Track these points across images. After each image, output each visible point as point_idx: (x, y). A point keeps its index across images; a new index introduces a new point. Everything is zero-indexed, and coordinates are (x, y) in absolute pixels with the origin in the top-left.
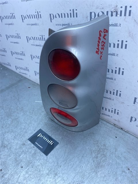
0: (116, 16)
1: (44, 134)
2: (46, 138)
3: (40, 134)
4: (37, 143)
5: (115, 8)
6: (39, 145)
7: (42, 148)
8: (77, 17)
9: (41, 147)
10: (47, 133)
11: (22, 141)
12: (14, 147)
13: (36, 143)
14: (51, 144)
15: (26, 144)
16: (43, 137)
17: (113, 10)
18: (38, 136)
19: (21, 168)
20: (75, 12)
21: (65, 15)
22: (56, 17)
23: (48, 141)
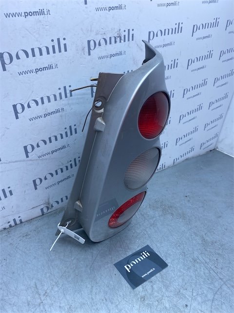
0: (120, 42)
1: (128, 260)
2: (136, 260)
3: (125, 267)
4: (144, 275)
5: (118, 33)
6: (149, 272)
7: (154, 269)
8: (66, 50)
9: (152, 270)
10: (125, 256)
11: (134, 300)
13: (143, 277)
14: (149, 255)
15: (142, 294)
16: (133, 263)
17: (116, 35)
18: (129, 271)
19: (189, 308)
20: (62, 42)
21: (40, 50)
22: (18, 58)
23: (143, 259)
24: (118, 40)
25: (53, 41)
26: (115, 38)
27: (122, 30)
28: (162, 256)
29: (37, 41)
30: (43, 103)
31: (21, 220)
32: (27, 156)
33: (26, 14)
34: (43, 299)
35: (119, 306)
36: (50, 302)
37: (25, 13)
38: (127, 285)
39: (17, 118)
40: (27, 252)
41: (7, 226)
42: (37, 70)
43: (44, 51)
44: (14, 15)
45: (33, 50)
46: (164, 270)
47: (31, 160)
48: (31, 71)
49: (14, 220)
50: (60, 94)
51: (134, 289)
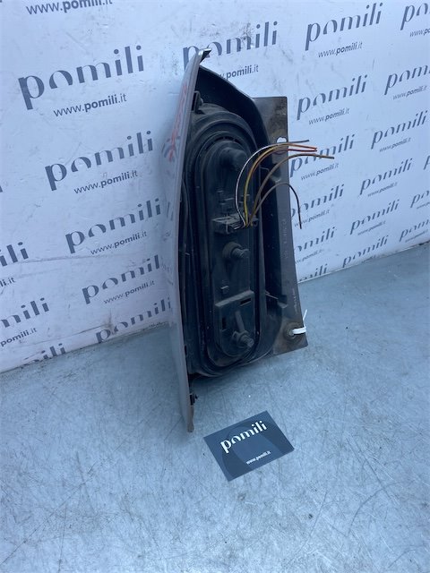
2: (242, 435)
3: (223, 444)
4: (251, 461)
5: (245, 30)
6: (260, 457)
7: (269, 452)
9: (265, 454)
10: (225, 426)
11: (228, 498)
12: (242, 526)
13: (248, 463)
14: (265, 428)
15: (242, 490)
16: (235, 439)
17: (240, 35)
18: (227, 452)
19: (313, 520)
20: (135, 54)
21: (93, 69)
22: (53, 85)
23: (253, 433)
24: (244, 44)
25: (116, 52)
26: (239, 41)
27: (253, 25)
28: (287, 432)
29: (88, 53)
30: (99, 162)
31: (62, 350)
32: (73, 251)
33: (67, 5)
34: (85, 478)
35: (201, 504)
36: (96, 484)
37: (64, 3)
38: (220, 472)
39: (54, 188)
40: (69, 403)
41: (41, 357)
42: (88, 107)
43: (101, 71)
44: (44, 9)
45: (80, 70)
46: (286, 457)
47: (79, 257)
48: (78, 109)
49: (52, 349)
50: (131, 147)
51: (229, 480)
